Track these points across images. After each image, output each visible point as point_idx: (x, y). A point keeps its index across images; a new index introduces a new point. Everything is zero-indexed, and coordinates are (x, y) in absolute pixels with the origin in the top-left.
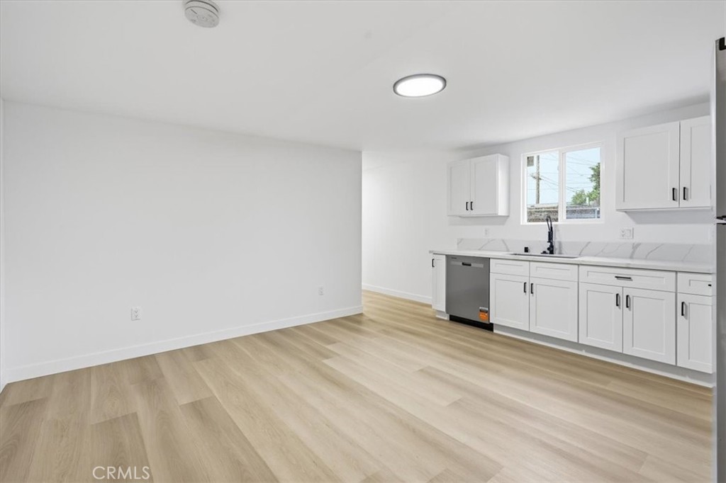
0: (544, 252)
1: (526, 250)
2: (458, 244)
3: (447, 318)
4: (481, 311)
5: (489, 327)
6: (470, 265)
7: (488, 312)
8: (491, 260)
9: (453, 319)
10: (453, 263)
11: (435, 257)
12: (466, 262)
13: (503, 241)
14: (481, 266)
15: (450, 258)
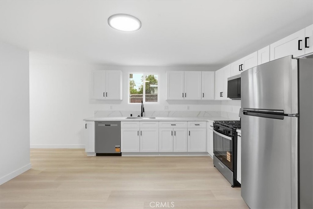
0: (139, 116)
1: (131, 115)
2: (95, 114)
3: (95, 155)
4: (116, 148)
5: (120, 155)
6: (110, 125)
7: (120, 147)
8: (121, 122)
9: (98, 155)
10: (99, 125)
11: (87, 123)
12: (107, 124)
13: (120, 111)
14: (116, 125)
15: (97, 123)
